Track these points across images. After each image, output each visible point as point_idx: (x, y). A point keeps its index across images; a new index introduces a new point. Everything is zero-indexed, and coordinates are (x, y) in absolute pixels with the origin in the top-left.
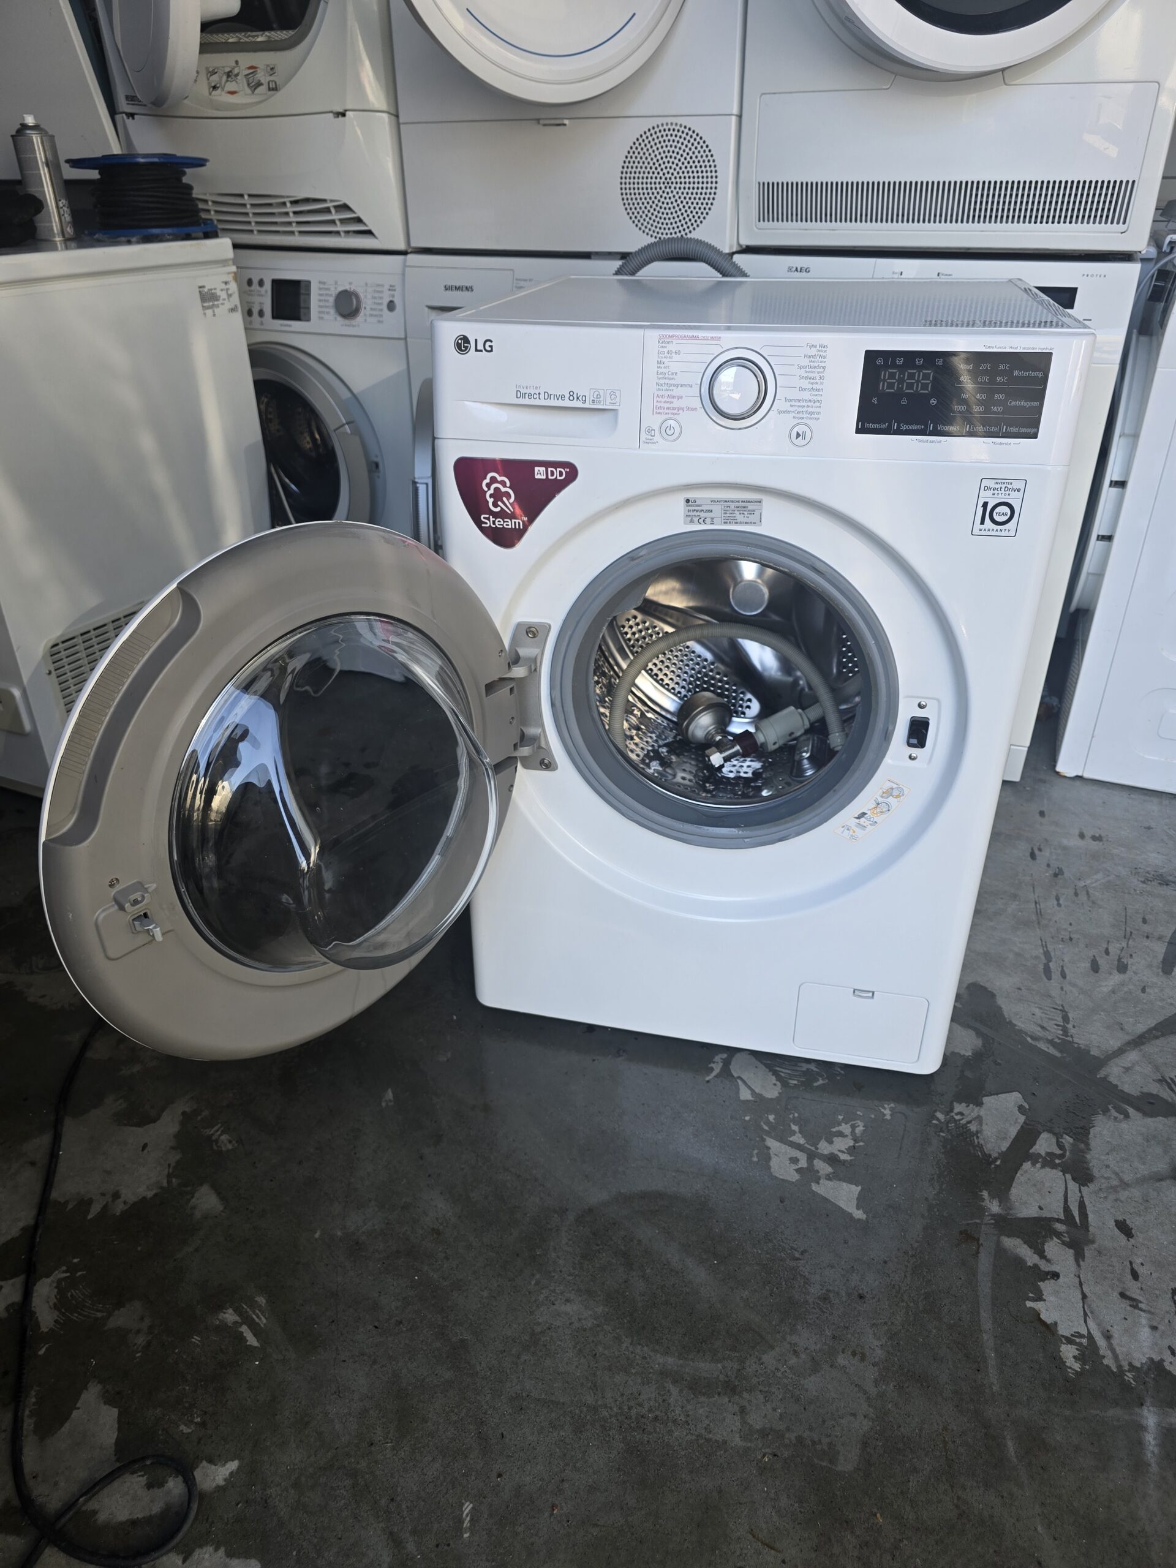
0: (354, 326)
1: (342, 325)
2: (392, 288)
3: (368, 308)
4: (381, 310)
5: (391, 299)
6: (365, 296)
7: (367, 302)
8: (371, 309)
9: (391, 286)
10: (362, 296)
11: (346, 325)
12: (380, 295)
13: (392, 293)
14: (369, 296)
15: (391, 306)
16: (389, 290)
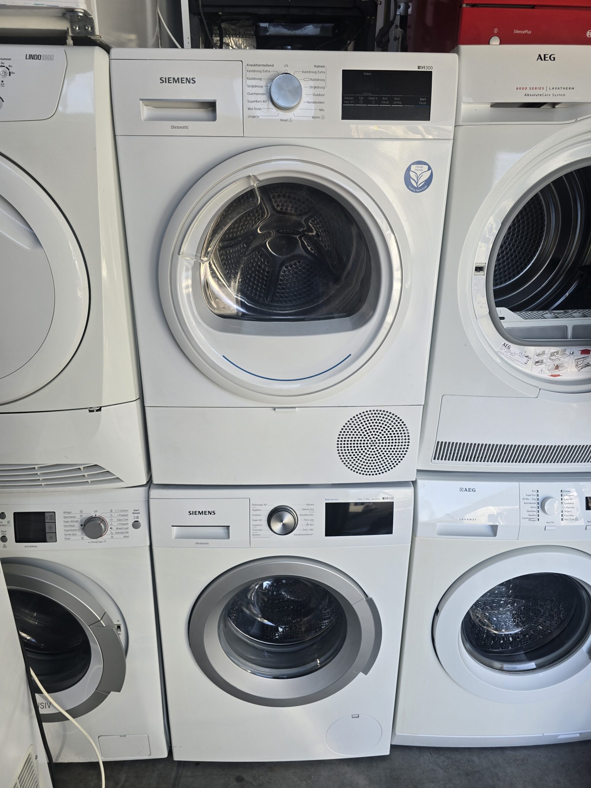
0: (100, 542)
1: (89, 542)
2: (136, 512)
3: (114, 528)
4: (127, 528)
5: (136, 520)
6: (111, 520)
7: (113, 523)
8: (117, 528)
9: (134, 510)
10: (108, 520)
11: (92, 542)
12: (126, 518)
13: (136, 515)
14: (115, 519)
15: (136, 525)
16: (133, 513)
